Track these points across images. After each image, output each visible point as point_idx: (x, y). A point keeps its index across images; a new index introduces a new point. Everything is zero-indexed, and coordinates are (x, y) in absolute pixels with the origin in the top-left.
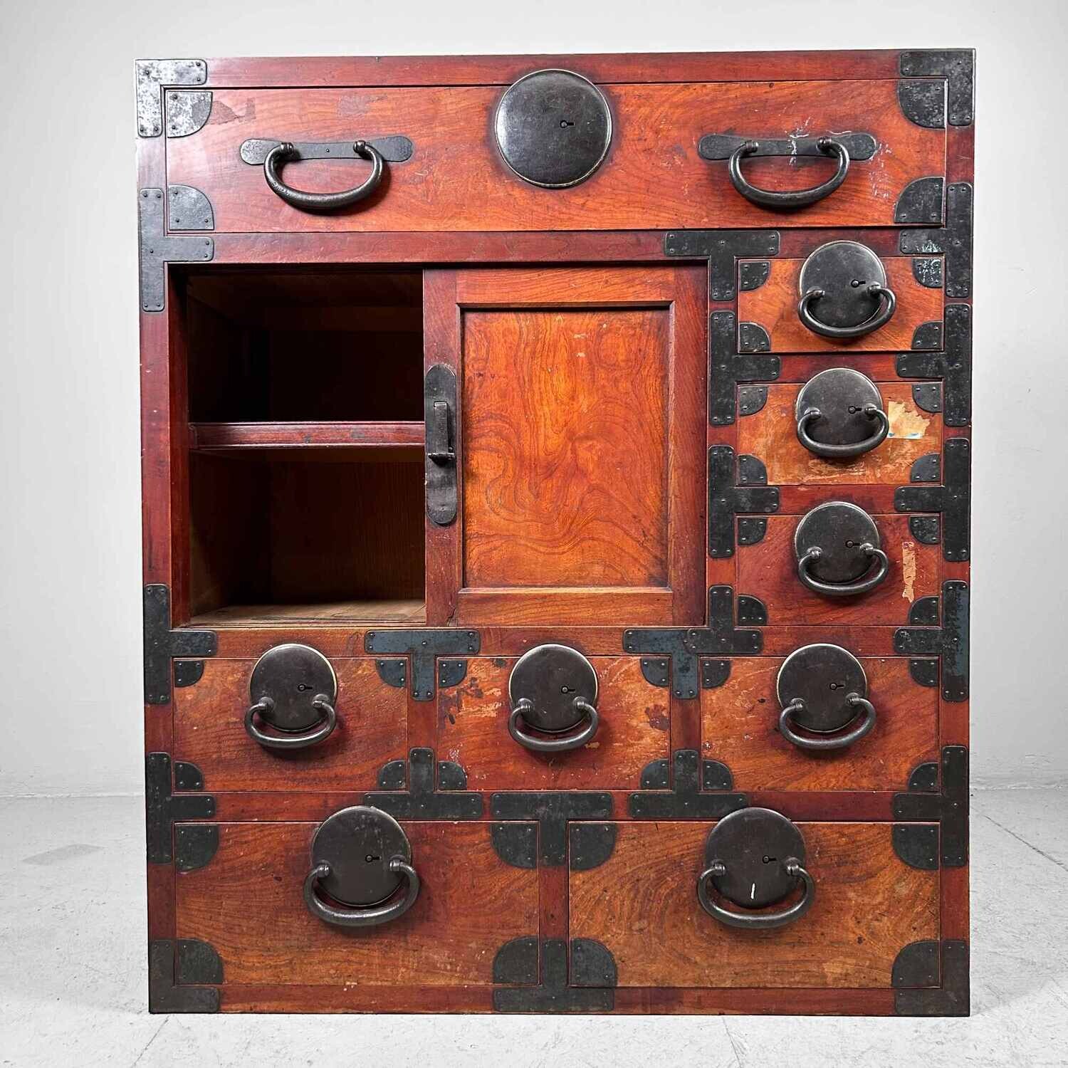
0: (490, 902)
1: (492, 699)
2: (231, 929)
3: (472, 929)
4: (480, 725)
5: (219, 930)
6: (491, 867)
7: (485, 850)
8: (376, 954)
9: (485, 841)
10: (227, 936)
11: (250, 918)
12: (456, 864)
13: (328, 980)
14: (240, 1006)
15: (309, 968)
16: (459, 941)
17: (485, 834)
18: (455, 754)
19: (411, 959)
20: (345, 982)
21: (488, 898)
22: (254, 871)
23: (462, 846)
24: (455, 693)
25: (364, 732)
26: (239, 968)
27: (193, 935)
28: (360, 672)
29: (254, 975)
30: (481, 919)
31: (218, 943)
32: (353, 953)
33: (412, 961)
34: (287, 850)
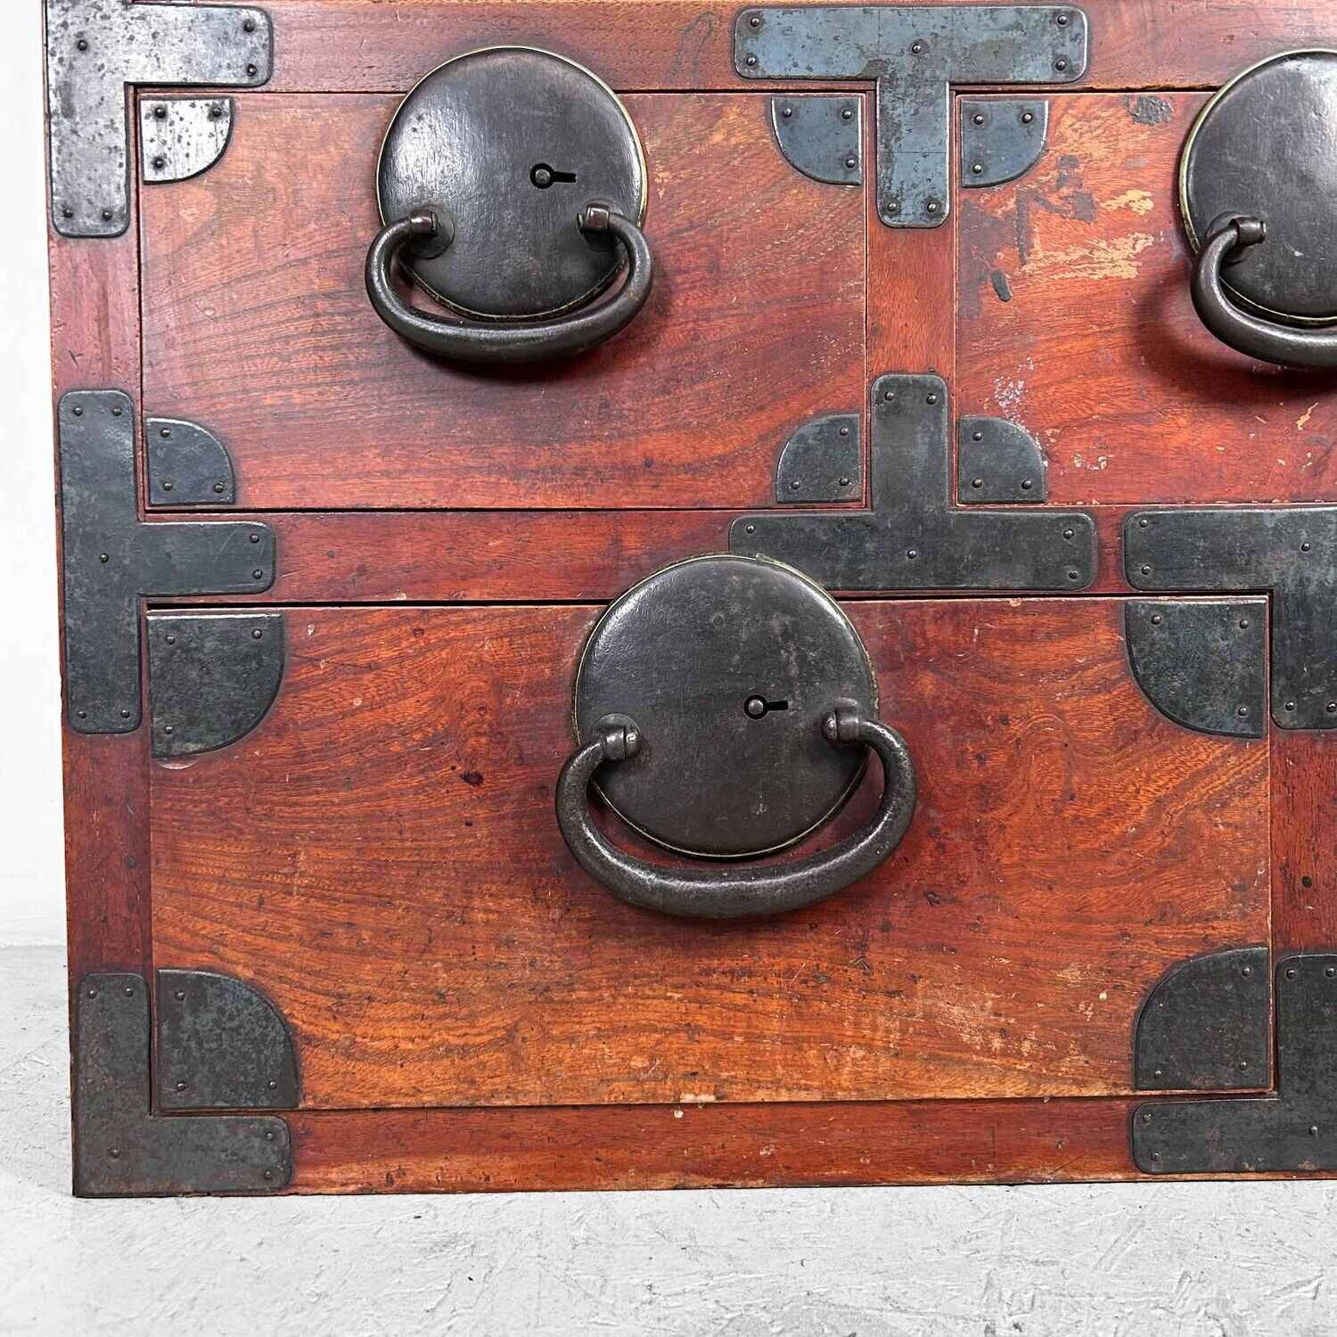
0: (1123, 841)
1: (1124, 224)
2: (323, 934)
3: (1067, 927)
4: (1085, 306)
5: (283, 939)
6: (1126, 738)
7: (1107, 686)
8: (774, 1006)
9: (1107, 660)
10: (309, 957)
11: (386, 902)
12: (1017, 728)
13: (623, 1091)
14: (354, 1171)
15: (567, 1053)
16: (1027, 963)
17: (1106, 637)
18: (1009, 393)
19: (881, 1020)
20: (678, 1093)
21: (1117, 830)
22: (399, 756)
23: (1034, 673)
24: (1011, 204)
25: (733, 327)
26: (349, 1056)
27: (205, 959)
28: (718, 138)
29: (396, 1078)
30: (1096, 896)
31: (281, 979)
32: (701, 1002)
33: (886, 1024)
34: (499, 688)
